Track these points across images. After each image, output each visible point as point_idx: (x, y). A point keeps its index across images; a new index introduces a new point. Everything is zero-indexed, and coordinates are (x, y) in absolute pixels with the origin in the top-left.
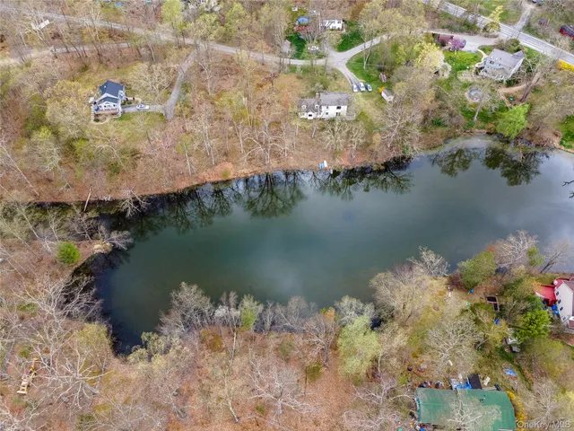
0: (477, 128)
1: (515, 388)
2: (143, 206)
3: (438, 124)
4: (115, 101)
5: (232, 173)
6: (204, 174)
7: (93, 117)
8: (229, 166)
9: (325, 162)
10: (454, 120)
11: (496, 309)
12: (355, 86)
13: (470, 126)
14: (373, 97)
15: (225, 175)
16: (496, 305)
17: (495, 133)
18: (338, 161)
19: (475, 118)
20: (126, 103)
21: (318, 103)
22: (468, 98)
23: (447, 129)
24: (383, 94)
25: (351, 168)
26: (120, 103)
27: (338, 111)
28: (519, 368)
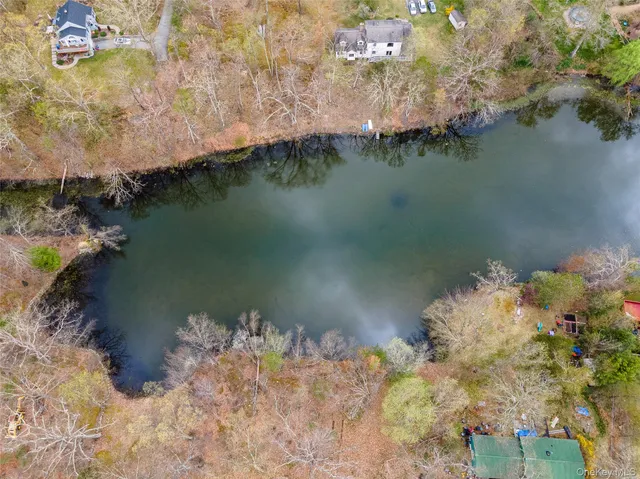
0: (576, 68)
1: (587, 431)
2: (135, 190)
3: (522, 63)
4: (82, 33)
5: (248, 139)
6: (212, 140)
7: (54, 58)
8: (243, 128)
9: (370, 122)
10: (545, 58)
11: (574, 331)
12: (413, 5)
13: (565, 64)
14: (437, 22)
15: (239, 141)
16: (574, 326)
17: (599, 76)
18: (386, 121)
19: (574, 53)
20: (98, 35)
21: (363, 38)
22: (567, 20)
23: (534, 71)
24: (451, 18)
25: (403, 130)
26: (89, 34)
27: (390, 49)
28: (594, 404)
